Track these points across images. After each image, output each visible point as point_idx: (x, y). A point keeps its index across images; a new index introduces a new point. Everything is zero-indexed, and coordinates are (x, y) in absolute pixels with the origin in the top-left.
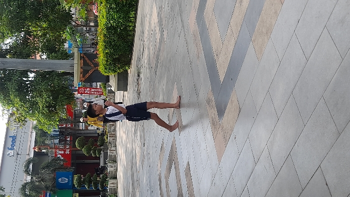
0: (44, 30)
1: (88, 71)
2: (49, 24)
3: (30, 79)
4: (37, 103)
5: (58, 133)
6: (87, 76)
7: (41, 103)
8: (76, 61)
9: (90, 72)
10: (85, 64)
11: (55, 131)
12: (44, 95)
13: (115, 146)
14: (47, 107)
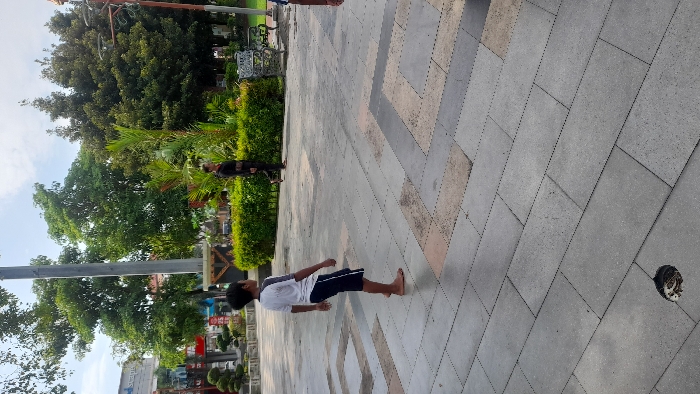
0: (168, 244)
1: (220, 269)
2: (173, 237)
3: (149, 303)
4: (157, 331)
5: (185, 376)
6: (221, 274)
7: (163, 330)
8: (205, 257)
9: (223, 271)
10: (217, 260)
11: (182, 374)
12: (167, 319)
13: (259, 374)
14: (170, 335)
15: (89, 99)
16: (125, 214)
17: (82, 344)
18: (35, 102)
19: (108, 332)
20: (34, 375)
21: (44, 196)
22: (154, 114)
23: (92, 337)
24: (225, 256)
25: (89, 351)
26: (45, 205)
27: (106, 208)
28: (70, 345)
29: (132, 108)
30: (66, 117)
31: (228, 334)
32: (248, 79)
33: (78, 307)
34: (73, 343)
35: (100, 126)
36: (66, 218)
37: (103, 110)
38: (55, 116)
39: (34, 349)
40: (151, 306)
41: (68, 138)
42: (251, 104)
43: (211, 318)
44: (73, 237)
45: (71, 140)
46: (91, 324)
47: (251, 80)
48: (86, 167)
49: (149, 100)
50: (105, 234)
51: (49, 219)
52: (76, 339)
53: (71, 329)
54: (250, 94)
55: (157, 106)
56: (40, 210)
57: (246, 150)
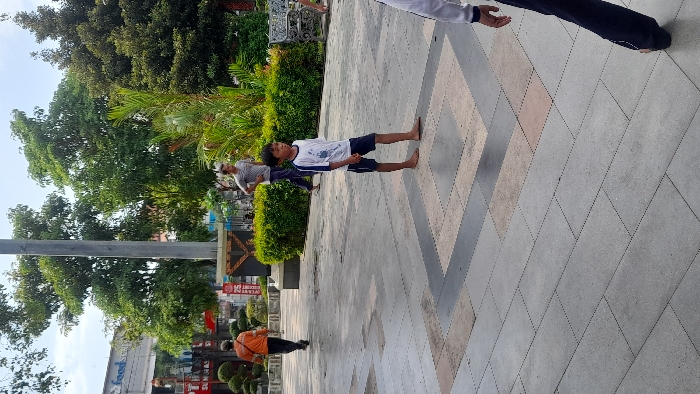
0: (174, 196)
1: (238, 258)
2: (181, 188)
3: (150, 272)
4: (159, 309)
5: (190, 357)
7: (166, 309)
8: (220, 244)
9: (242, 260)
10: (234, 246)
11: (186, 353)
12: (171, 296)
13: (280, 377)
14: (174, 315)
15: (84, 19)
16: (123, 155)
17: (69, 316)
18: (17, 17)
19: (100, 304)
20: (27, 384)
21: (25, 126)
22: (162, 44)
23: (80, 310)
24: (244, 243)
25: (77, 324)
26: (26, 136)
27: (100, 146)
28: (54, 316)
29: (136, 34)
30: (54, 38)
31: (245, 321)
32: (281, 44)
33: (66, 273)
34: (58, 313)
35: (97, 54)
36: (51, 157)
37: (101, 34)
38: (41, 37)
39: (25, 351)
40: (152, 275)
41: (57, 65)
42: (282, 75)
43: (225, 285)
44: (59, 181)
45: (60, 68)
46: (80, 295)
47: (283, 45)
48: (75, 92)
49: (158, 25)
50: (98, 179)
51: (30, 155)
52: (62, 308)
53: (57, 296)
54: (282, 64)
55: (168, 32)
56: (19, 143)
57: (275, 128)
